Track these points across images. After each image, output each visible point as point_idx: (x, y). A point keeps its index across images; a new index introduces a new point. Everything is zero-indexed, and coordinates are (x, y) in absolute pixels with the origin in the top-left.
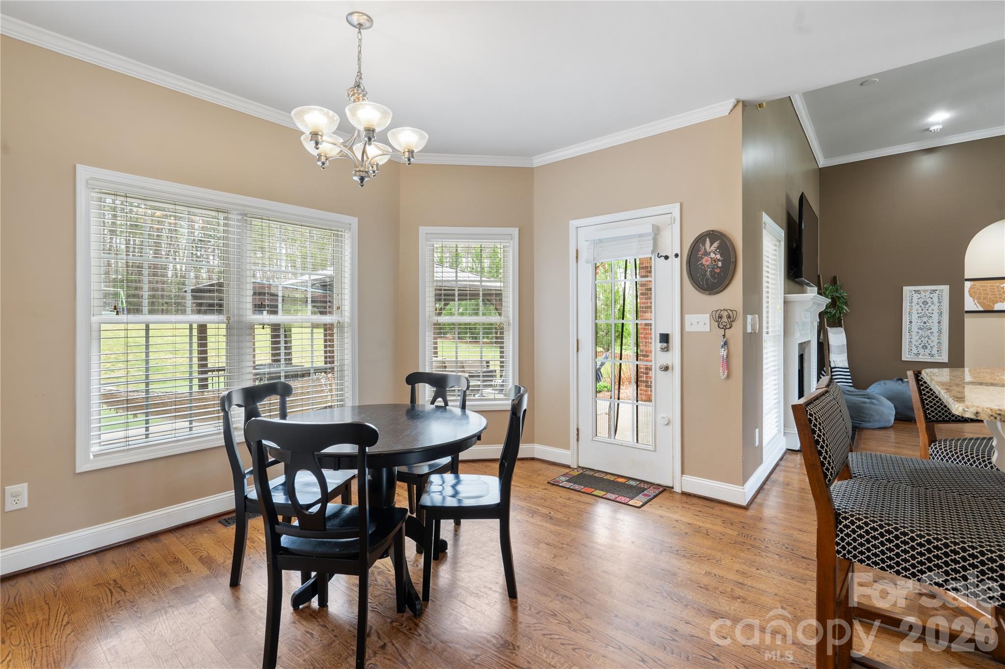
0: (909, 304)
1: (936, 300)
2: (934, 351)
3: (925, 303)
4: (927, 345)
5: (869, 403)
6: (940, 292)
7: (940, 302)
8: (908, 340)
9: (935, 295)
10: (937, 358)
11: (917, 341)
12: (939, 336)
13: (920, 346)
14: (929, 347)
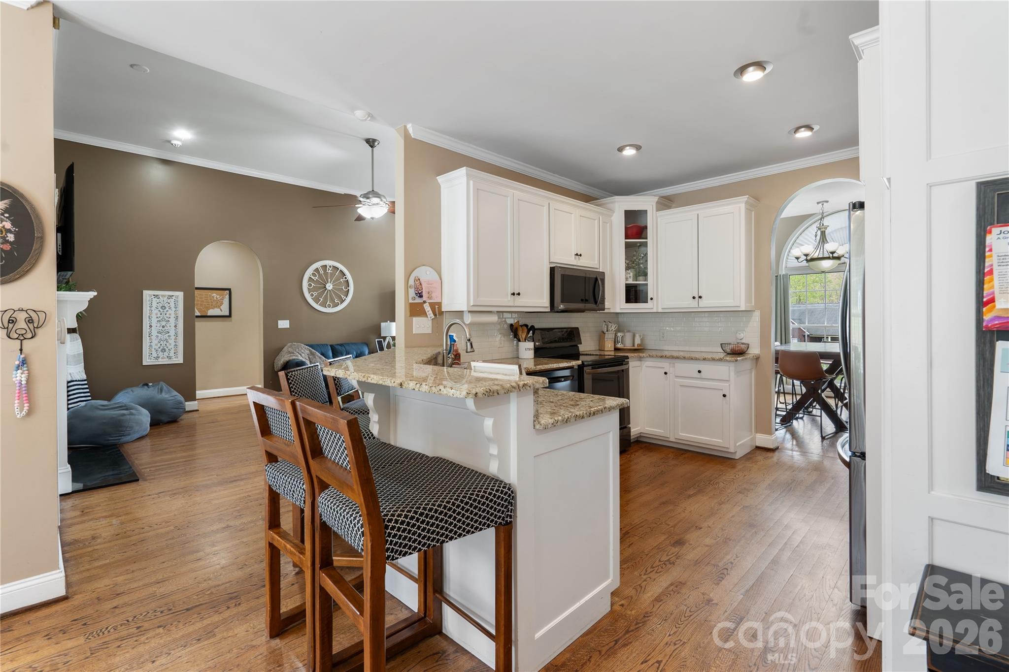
0: (148, 308)
1: (172, 305)
2: (172, 354)
3: (163, 307)
4: (165, 348)
5: (128, 415)
6: (176, 297)
7: (176, 308)
8: (148, 344)
9: (172, 301)
10: (174, 359)
11: (156, 345)
12: (176, 339)
13: (159, 350)
14: (167, 349)
